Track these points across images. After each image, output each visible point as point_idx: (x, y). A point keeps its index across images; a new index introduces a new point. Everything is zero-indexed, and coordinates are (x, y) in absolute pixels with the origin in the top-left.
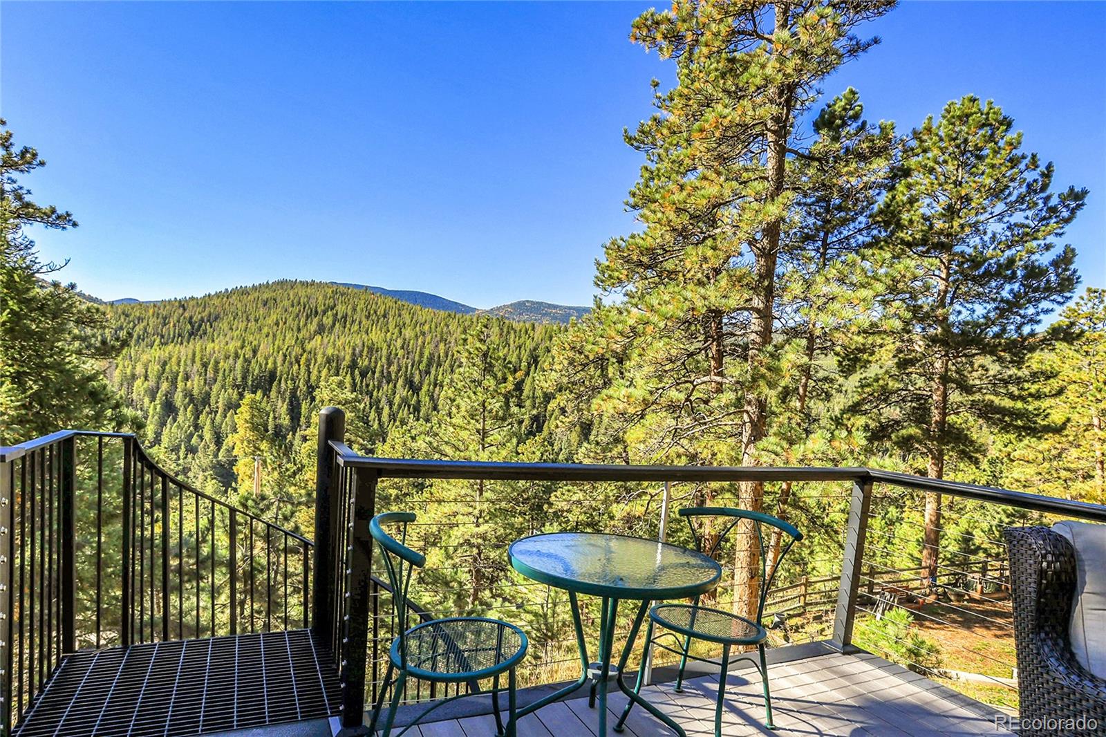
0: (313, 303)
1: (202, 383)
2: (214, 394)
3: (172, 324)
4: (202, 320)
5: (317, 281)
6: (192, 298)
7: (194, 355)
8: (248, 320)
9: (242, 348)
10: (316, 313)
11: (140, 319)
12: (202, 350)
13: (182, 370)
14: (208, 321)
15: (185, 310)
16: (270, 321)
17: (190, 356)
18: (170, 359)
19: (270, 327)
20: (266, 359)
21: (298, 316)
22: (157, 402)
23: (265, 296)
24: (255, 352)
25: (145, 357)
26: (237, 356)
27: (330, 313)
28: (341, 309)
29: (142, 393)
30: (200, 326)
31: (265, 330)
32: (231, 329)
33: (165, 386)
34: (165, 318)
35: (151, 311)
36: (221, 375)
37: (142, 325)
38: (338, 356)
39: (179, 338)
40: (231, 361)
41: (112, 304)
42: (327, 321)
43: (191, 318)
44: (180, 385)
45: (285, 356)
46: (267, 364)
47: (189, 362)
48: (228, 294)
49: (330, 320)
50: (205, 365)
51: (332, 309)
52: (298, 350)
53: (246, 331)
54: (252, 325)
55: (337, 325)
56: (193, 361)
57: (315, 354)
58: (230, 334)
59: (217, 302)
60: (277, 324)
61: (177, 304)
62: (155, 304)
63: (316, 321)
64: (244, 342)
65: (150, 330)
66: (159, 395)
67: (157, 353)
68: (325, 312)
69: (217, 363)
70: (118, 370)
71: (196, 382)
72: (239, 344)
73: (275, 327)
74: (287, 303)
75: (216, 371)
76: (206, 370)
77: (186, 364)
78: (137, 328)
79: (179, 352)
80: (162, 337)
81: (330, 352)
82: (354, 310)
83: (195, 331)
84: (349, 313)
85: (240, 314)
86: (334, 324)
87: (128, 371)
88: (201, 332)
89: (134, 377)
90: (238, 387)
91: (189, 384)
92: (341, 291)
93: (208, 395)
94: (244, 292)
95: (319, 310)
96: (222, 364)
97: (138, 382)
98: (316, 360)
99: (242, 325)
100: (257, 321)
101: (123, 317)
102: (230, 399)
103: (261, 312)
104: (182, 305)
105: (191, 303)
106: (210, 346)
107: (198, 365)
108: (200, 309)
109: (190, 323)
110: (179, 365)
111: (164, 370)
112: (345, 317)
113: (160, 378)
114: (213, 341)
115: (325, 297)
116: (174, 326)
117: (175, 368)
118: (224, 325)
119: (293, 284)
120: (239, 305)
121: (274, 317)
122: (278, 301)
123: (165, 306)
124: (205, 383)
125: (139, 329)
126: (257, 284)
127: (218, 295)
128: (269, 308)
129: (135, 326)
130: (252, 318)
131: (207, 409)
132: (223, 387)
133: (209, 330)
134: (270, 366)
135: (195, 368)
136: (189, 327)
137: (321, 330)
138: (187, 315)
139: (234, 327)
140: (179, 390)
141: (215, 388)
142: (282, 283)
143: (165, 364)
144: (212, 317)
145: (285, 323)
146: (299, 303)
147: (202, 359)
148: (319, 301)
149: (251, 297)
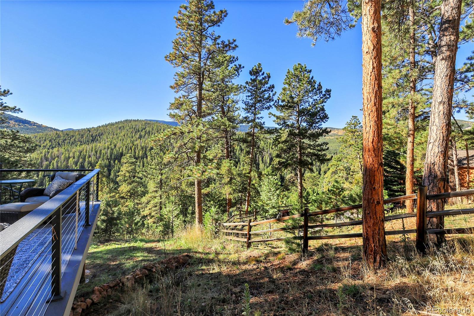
0: (137, 127)
1: (95, 158)
4: (96, 135)
5: (140, 119)
6: (93, 128)
8: (113, 135)
9: (111, 145)
10: (139, 131)
11: (73, 136)
12: (95, 146)
13: (87, 154)
14: (99, 135)
15: (90, 132)
17: (91, 149)
18: (83, 150)
19: (122, 137)
20: (119, 148)
21: (132, 132)
22: (78, 166)
23: (120, 126)
24: (115, 146)
25: (73, 150)
26: (108, 148)
27: (144, 131)
28: (147, 129)
29: (72, 163)
30: (96, 137)
31: (120, 138)
32: (107, 138)
33: (81, 160)
34: (82, 135)
35: (77, 133)
36: (102, 155)
37: (73, 138)
38: (146, 146)
39: (88, 142)
40: (106, 150)
41: (62, 131)
42: (143, 133)
43: (92, 135)
44: (87, 160)
45: (126, 147)
46: (119, 150)
47: (90, 151)
48: (106, 126)
49: (144, 133)
50: (96, 152)
51: (145, 129)
52: (131, 145)
53: (112, 139)
54: (115, 136)
55: (146, 135)
56: (92, 151)
57: (137, 146)
58: (107, 140)
59: (102, 128)
60: (124, 136)
61: (87, 130)
62: (79, 130)
63: (138, 134)
64: (111, 143)
65: (77, 140)
66: (78, 164)
67: (78, 148)
68: (142, 131)
69: (101, 151)
70: (63, 155)
71: (93, 158)
72: (109, 143)
74: (128, 128)
75: (100, 154)
76: (97, 154)
77: (89, 152)
78: (72, 139)
79: (87, 148)
80: (81, 142)
81: (143, 145)
82: (153, 129)
83: (94, 140)
84: (151, 131)
85: (110, 132)
86: (145, 135)
87: (67, 155)
88: (96, 140)
89: (69, 158)
90: (109, 159)
91: (90, 159)
92: (148, 123)
94: (112, 124)
95: (140, 130)
97: (71, 159)
98: (138, 148)
99: (111, 137)
100: (117, 135)
101: (66, 136)
103: (118, 132)
104: (89, 130)
105: (92, 129)
106: (99, 145)
107: (94, 152)
108: (95, 131)
111: (81, 154)
112: (149, 132)
113: (79, 158)
114: (100, 143)
115: (142, 125)
116: (86, 138)
117: (85, 153)
118: (105, 137)
119: (130, 121)
120: (110, 129)
121: (123, 133)
122: (125, 127)
123: (82, 131)
126: (117, 121)
127: (102, 126)
128: (122, 130)
130: (115, 134)
132: (103, 159)
133: (99, 139)
134: (120, 151)
135: (92, 153)
136: (91, 138)
137: (140, 137)
138: (91, 134)
142: (126, 121)
143: (81, 152)
144: (100, 134)
145: (127, 135)
146: (132, 128)
147: (95, 150)
148: (140, 126)
149: (115, 126)
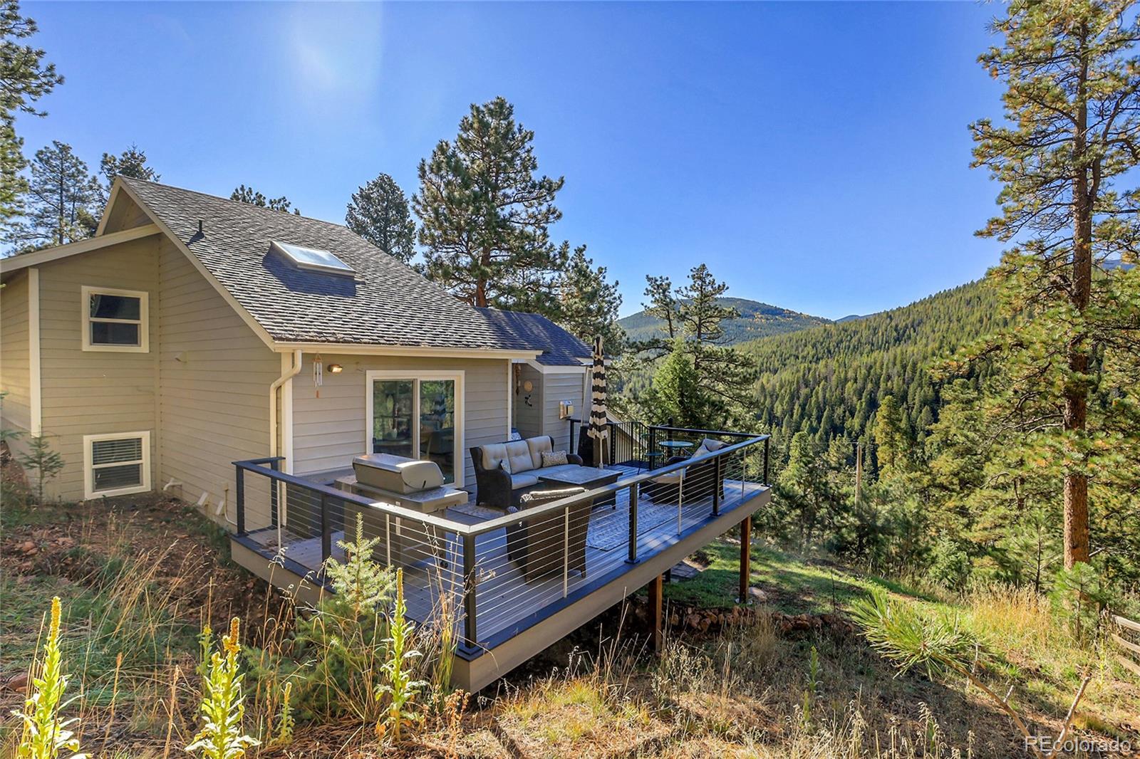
1: (901, 382)
2: (911, 391)
3: (880, 334)
4: (906, 326)
6: (899, 308)
7: (895, 359)
8: (950, 321)
9: (940, 348)
11: (856, 332)
12: (902, 353)
13: (884, 372)
14: (912, 326)
15: (891, 319)
16: (973, 319)
17: (892, 359)
18: (875, 363)
19: (973, 324)
22: (863, 400)
23: (968, 296)
25: (855, 364)
29: (852, 393)
30: (905, 332)
31: (968, 328)
32: (934, 331)
33: (870, 386)
34: (875, 329)
35: (864, 325)
36: (918, 374)
37: (857, 337)
39: (885, 346)
41: (835, 323)
43: (897, 326)
44: (882, 385)
47: (890, 365)
48: (932, 300)
50: (904, 367)
53: (947, 331)
54: (954, 325)
56: (894, 364)
58: (931, 335)
59: (920, 308)
60: (981, 321)
61: (885, 316)
62: (867, 318)
64: (942, 342)
65: (863, 341)
66: (864, 394)
67: (865, 359)
69: (915, 364)
70: (835, 376)
71: (895, 382)
72: (937, 345)
73: (979, 325)
75: (914, 372)
76: (905, 371)
77: (888, 368)
78: (853, 340)
79: (883, 357)
80: (873, 345)
83: (900, 337)
85: (942, 316)
87: (842, 376)
88: (906, 337)
89: (846, 380)
91: (889, 383)
93: (906, 393)
94: (948, 295)
96: (919, 365)
97: (849, 384)
99: (944, 327)
100: (959, 321)
101: (843, 332)
102: (925, 396)
103: (964, 311)
104: (889, 316)
105: (897, 313)
106: (910, 349)
107: (898, 366)
108: (904, 318)
109: (896, 330)
110: (882, 369)
111: (869, 373)
113: (866, 380)
114: (916, 343)
116: (883, 334)
117: (878, 371)
118: (927, 329)
120: (942, 309)
121: (977, 315)
122: (982, 299)
123: (875, 319)
124: (904, 383)
125: (855, 341)
126: (961, 285)
127: (921, 302)
128: (973, 307)
129: (852, 338)
130: (954, 319)
131: (905, 406)
132: (920, 385)
133: (913, 334)
135: (895, 371)
136: (895, 334)
138: (893, 324)
139: (936, 329)
140: (881, 389)
141: (912, 387)
143: (871, 367)
144: (917, 322)
145: (990, 319)
147: (901, 362)
149: (954, 299)
